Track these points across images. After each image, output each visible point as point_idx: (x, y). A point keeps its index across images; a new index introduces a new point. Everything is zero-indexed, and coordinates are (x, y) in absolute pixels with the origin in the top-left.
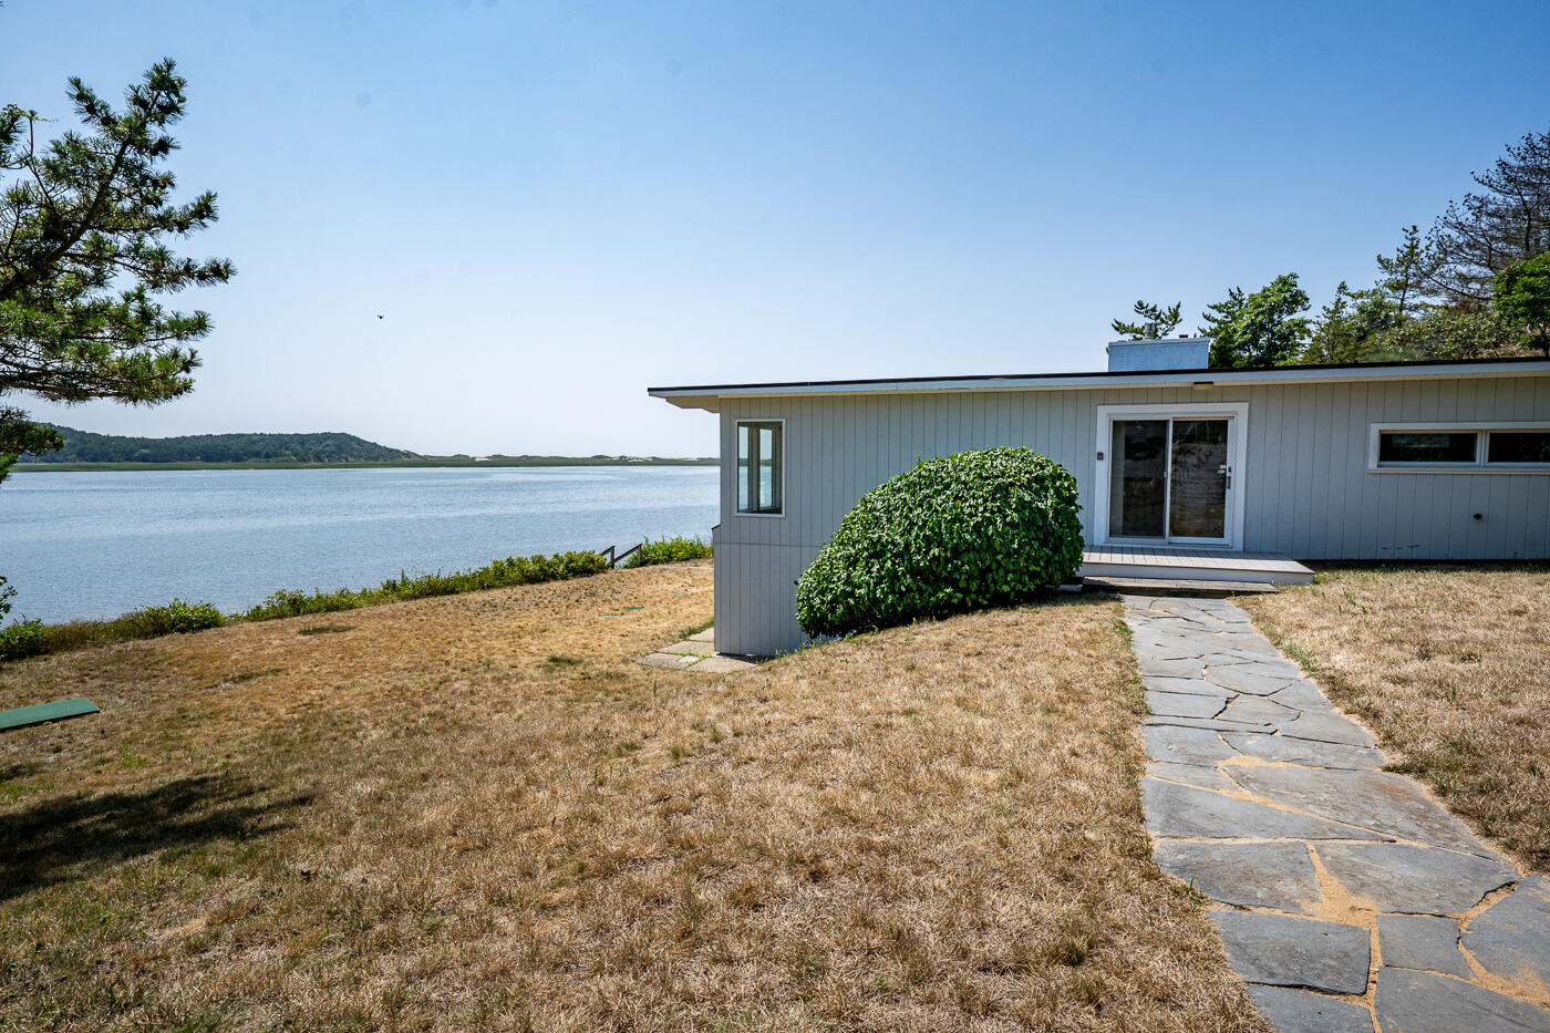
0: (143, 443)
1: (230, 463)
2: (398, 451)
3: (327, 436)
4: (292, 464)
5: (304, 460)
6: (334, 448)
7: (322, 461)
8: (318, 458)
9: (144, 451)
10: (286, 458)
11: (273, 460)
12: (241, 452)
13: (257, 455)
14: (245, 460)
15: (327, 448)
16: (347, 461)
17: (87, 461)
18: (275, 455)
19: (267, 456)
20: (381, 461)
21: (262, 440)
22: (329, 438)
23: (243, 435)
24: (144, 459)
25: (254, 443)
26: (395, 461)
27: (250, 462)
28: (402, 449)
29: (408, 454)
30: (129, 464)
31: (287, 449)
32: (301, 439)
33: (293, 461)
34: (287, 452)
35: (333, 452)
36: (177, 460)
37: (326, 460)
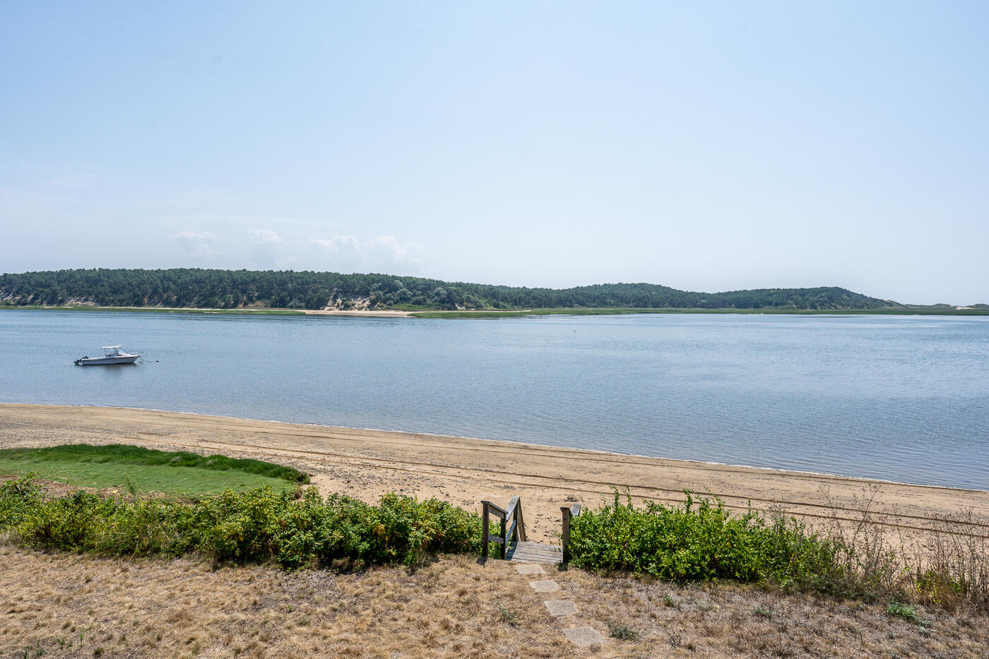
0: (703, 295)
1: (752, 309)
2: (882, 301)
3: (823, 290)
4: (795, 311)
5: (802, 308)
6: (826, 299)
7: (815, 309)
8: (813, 307)
9: (703, 301)
10: (789, 306)
11: (780, 307)
12: (759, 302)
13: (770, 303)
14: (762, 307)
15: (821, 299)
16: (836, 308)
17: (674, 307)
18: (782, 304)
19: (777, 305)
20: (865, 309)
21: (776, 293)
22: (825, 291)
23: (764, 290)
24: (703, 306)
25: (771, 295)
26: (878, 309)
27: (765, 309)
28: (886, 299)
29: (890, 304)
30: (694, 309)
31: (792, 299)
32: (803, 292)
33: (794, 308)
34: (791, 302)
35: (825, 302)
36: (721, 307)
37: (819, 307)
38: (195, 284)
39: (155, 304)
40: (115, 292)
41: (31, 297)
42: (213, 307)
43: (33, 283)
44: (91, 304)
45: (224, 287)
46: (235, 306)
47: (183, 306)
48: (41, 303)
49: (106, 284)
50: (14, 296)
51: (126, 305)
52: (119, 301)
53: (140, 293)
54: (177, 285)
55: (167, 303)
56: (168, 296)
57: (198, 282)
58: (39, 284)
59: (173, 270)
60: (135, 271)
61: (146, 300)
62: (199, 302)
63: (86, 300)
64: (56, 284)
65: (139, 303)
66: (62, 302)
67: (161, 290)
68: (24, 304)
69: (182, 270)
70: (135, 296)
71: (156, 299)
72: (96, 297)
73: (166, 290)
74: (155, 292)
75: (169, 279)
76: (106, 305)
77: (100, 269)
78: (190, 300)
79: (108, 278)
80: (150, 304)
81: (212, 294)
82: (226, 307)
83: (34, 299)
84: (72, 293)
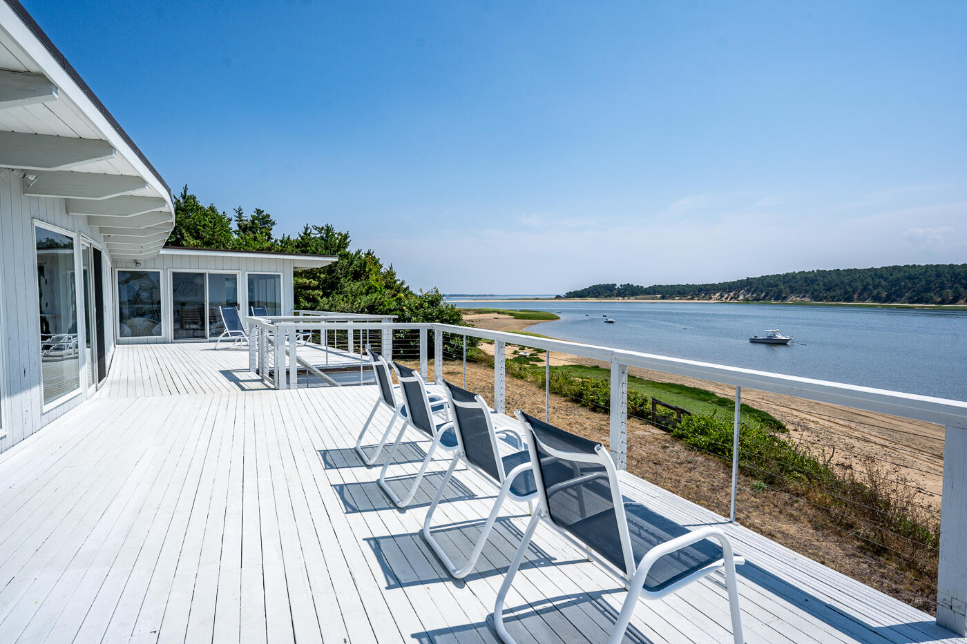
38: (907, 281)
39: (864, 300)
40: (828, 290)
41: (764, 294)
42: (927, 303)
43: (765, 284)
44: (807, 300)
45: (942, 283)
46: (954, 301)
47: (892, 302)
48: (770, 299)
49: (821, 283)
50: (752, 294)
51: (837, 301)
52: (831, 297)
53: (850, 290)
54: (888, 282)
55: (877, 299)
56: (878, 293)
57: (910, 278)
58: (770, 285)
59: (885, 267)
60: (849, 271)
61: (856, 296)
62: (910, 298)
63: (804, 297)
64: (781, 284)
65: (849, 299)
66: (785, 298)
67: (870, 287)
68: (758, 300)
69: (895, 268)
70: (846, 293)
71: (865, 295)
72: (812, 294)
73: (876, 287)
74: (865, 289)
75: (881, 277)
76: (820, 301)
77: (818, 271)
78: (901, 296)
79: (824, 278)
80: (859, 300)
81: (927, 290)
82: (943, 302)
83: (765, 296)
84: (793, 291)
